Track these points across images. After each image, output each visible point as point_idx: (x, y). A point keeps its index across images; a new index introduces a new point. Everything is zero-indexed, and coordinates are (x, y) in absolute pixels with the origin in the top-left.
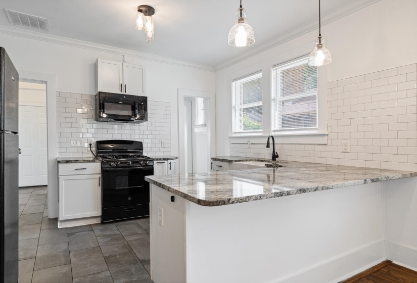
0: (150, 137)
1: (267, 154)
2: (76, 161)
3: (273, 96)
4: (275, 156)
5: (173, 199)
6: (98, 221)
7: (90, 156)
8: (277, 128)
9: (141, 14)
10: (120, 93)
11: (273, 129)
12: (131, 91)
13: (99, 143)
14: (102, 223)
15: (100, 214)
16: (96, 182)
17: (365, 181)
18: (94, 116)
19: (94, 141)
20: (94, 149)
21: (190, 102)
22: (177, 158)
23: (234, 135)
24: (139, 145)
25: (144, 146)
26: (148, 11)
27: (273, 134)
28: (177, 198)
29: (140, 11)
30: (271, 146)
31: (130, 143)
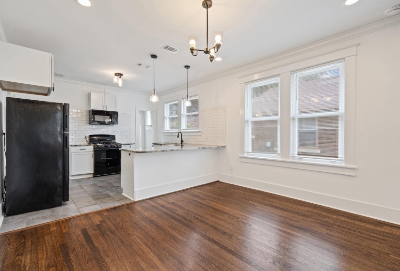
0: (119, 132)
1: (179, 141)
2: (80, 145)
3: (182, 113)
4: (182, 142)
5: (129, 155)
6: (92, 176)
7: (86, 143)
8: (184, 128)
9: (116, 76)
10: (103, 110)
11: (182, 128)
12: (109, 109)
13: (91, 136)
14: (94, 177)
15: (92, 171)
16: (91, 156)
17: (199, 148)
18: (88, 122)
19: (88, 135)
20: (88, 139)
21: (143, 113)
22: (134, 144)
23: (166, 131)
24: (113, 137)
25: (116, 137)
26: (120, 75)
27: (182, 131)
28: (131, 153)
29: (116, 75)
30: (180, 137)
31: (108, 136)
